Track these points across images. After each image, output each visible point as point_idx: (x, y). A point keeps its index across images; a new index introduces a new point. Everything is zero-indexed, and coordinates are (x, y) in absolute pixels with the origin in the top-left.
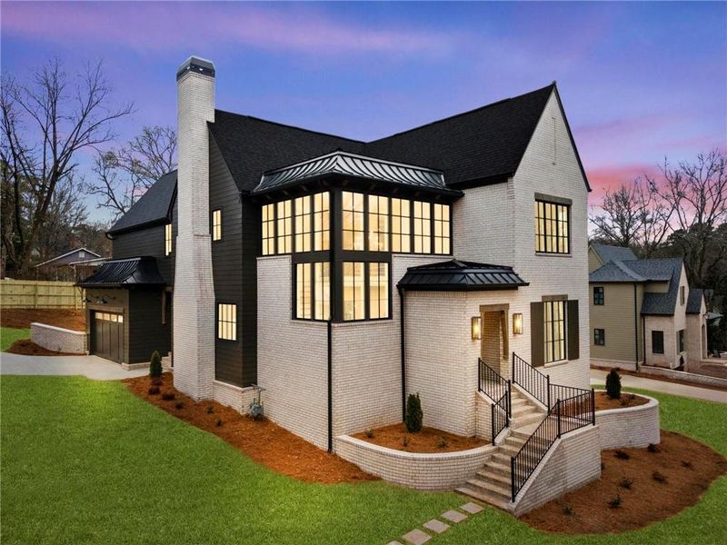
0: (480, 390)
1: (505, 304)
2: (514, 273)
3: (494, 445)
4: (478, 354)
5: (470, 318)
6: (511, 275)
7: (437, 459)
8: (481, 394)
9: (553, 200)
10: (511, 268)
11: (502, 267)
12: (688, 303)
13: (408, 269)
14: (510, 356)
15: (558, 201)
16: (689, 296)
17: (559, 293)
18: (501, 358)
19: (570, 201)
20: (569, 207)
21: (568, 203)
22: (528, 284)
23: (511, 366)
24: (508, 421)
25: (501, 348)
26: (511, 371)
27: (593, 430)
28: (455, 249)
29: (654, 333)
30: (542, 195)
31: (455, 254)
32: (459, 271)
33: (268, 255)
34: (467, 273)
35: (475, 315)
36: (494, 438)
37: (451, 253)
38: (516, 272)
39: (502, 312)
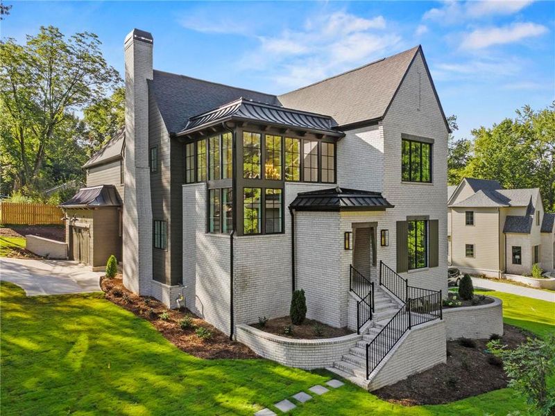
0: (351, 290)
1: (374, 222)
2: (382, 198)
3: (359, 334)
4: (351, 262)
5: (342, 233)
6: (380, 199)
7: (310, 344)
8: (352, 293)
9: (418, 140)
10: (380, 194)
11: (373, 193)
12: (543, 224)
13: (298, 194)
14: (378, 264)
15: (422, 140)
16: (544, 219)
17: (422, 214)
18: (371, 265)
19: (433, 140)
20: (431, 145)
21: (430, 142)
22: (393, 206)
23: (378, 272)
24: (371, 315)
25: (371, 257)
26: (378, 276)
27: (439, 323)
28: (338, 179)
29: (514, 248)
30: (408, 135)
31: (338, 182)
32: (334, 195)
33: (190, 183)
34: (341, 198)
35: (348, 231)
36: (359, 328)
37: (335, 182)
38: (384, 197)
39: (372, 228)
